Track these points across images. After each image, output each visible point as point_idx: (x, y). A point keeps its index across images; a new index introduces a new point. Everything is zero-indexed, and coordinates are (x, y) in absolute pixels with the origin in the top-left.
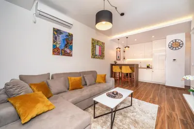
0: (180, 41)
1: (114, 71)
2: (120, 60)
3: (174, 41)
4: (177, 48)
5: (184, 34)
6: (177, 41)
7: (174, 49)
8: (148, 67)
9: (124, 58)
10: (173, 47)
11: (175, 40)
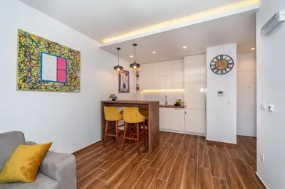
0: (228, 58)
1: (108, 118)
2: (128, 91)
3: (219, 58)
4: (224, 71)
5: (235, 44)
6: (224, 57)
7: (220, 72)
8: (178, 105)
9: (138, 88)
10: (218, 70)
11: (222, 56)
